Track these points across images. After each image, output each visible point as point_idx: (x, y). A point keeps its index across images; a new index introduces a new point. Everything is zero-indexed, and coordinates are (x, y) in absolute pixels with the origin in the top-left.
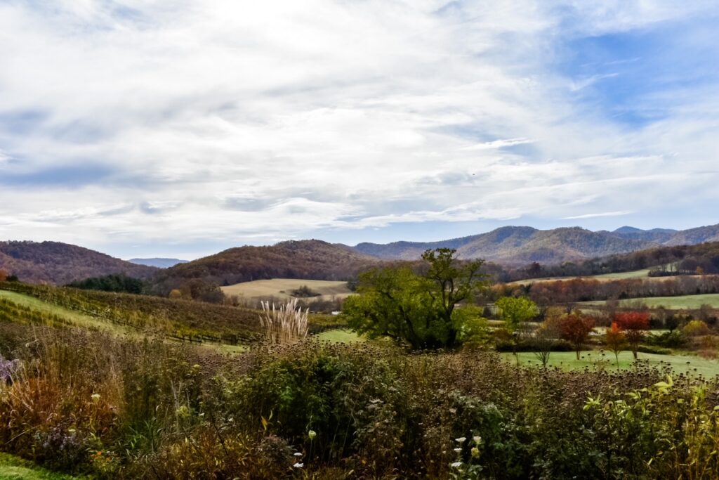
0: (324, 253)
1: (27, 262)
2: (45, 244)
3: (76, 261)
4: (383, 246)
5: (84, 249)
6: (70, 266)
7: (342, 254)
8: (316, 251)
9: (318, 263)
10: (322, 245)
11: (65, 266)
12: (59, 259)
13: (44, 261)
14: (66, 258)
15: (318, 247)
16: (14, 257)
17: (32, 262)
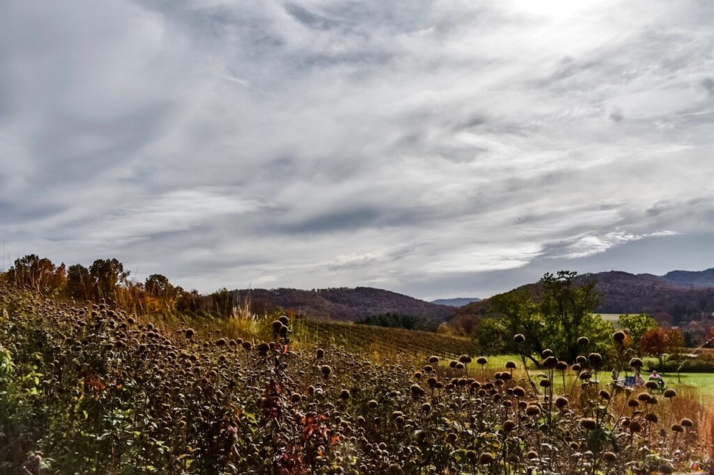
0: (625, 285)
1: (343, 306)
2: (358, 289)
3: (383, 303)
4: (698, 273)
5: (390, 292)
6: (378, 308)
7: (646, 285)
8: (616, 283)
9: (615, 296)
10: (623, 276)
11: (374, 308)
12: (369, 302)
13: (357, 304)
14: (375, 301)
15: (619, 278)
16: (333, 302)
17: (347, 305)
